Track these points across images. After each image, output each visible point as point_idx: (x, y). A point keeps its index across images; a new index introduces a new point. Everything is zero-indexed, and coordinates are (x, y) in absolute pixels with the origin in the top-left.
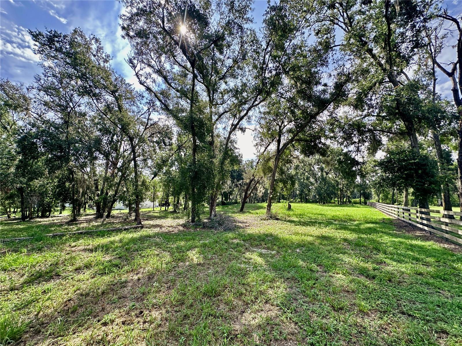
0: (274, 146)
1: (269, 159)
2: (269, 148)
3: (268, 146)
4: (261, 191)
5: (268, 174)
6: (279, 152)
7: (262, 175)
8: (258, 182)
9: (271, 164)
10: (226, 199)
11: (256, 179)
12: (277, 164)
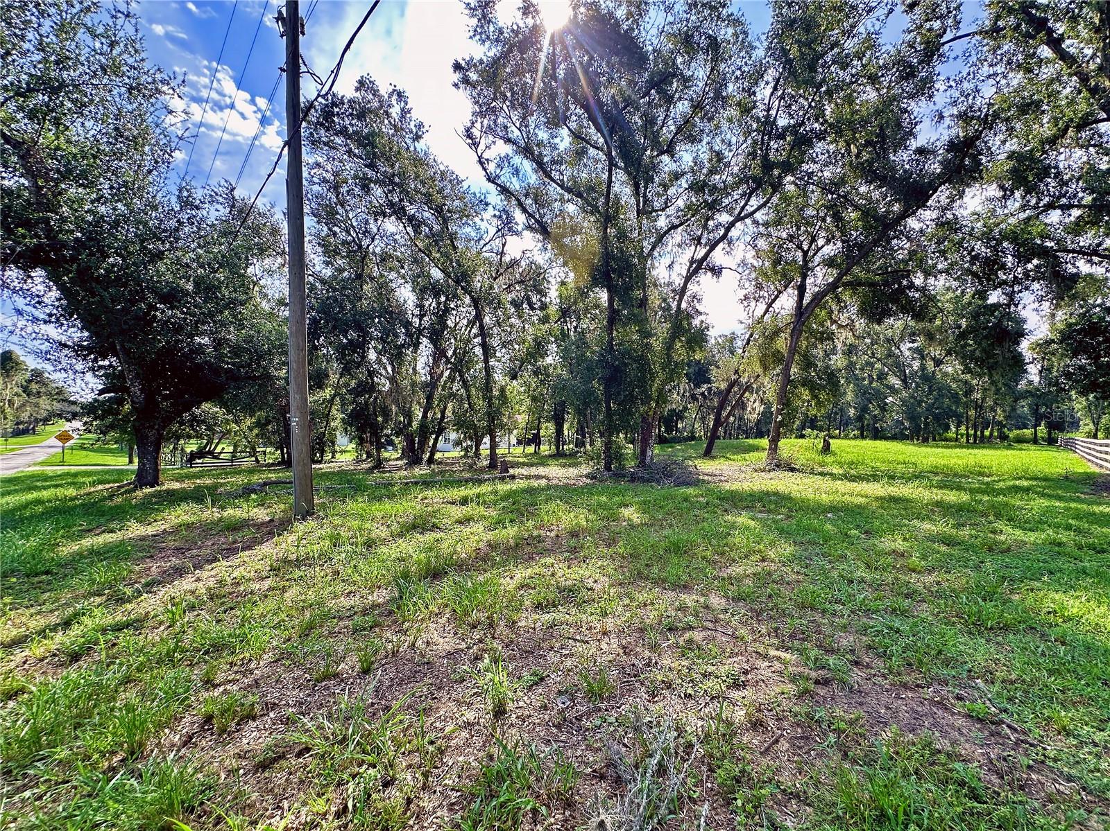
0: (790, 299)
1: (777, 332)
2: (777, 305)
3: (774, 301)
4: (754, 409)
5: (774, 369)
6: (802, 313)
7: (759, 370)
8: (748, 388)
9: (782, 344)
10: (669, 430)
11: (743, 380)
12: (796, 343)
